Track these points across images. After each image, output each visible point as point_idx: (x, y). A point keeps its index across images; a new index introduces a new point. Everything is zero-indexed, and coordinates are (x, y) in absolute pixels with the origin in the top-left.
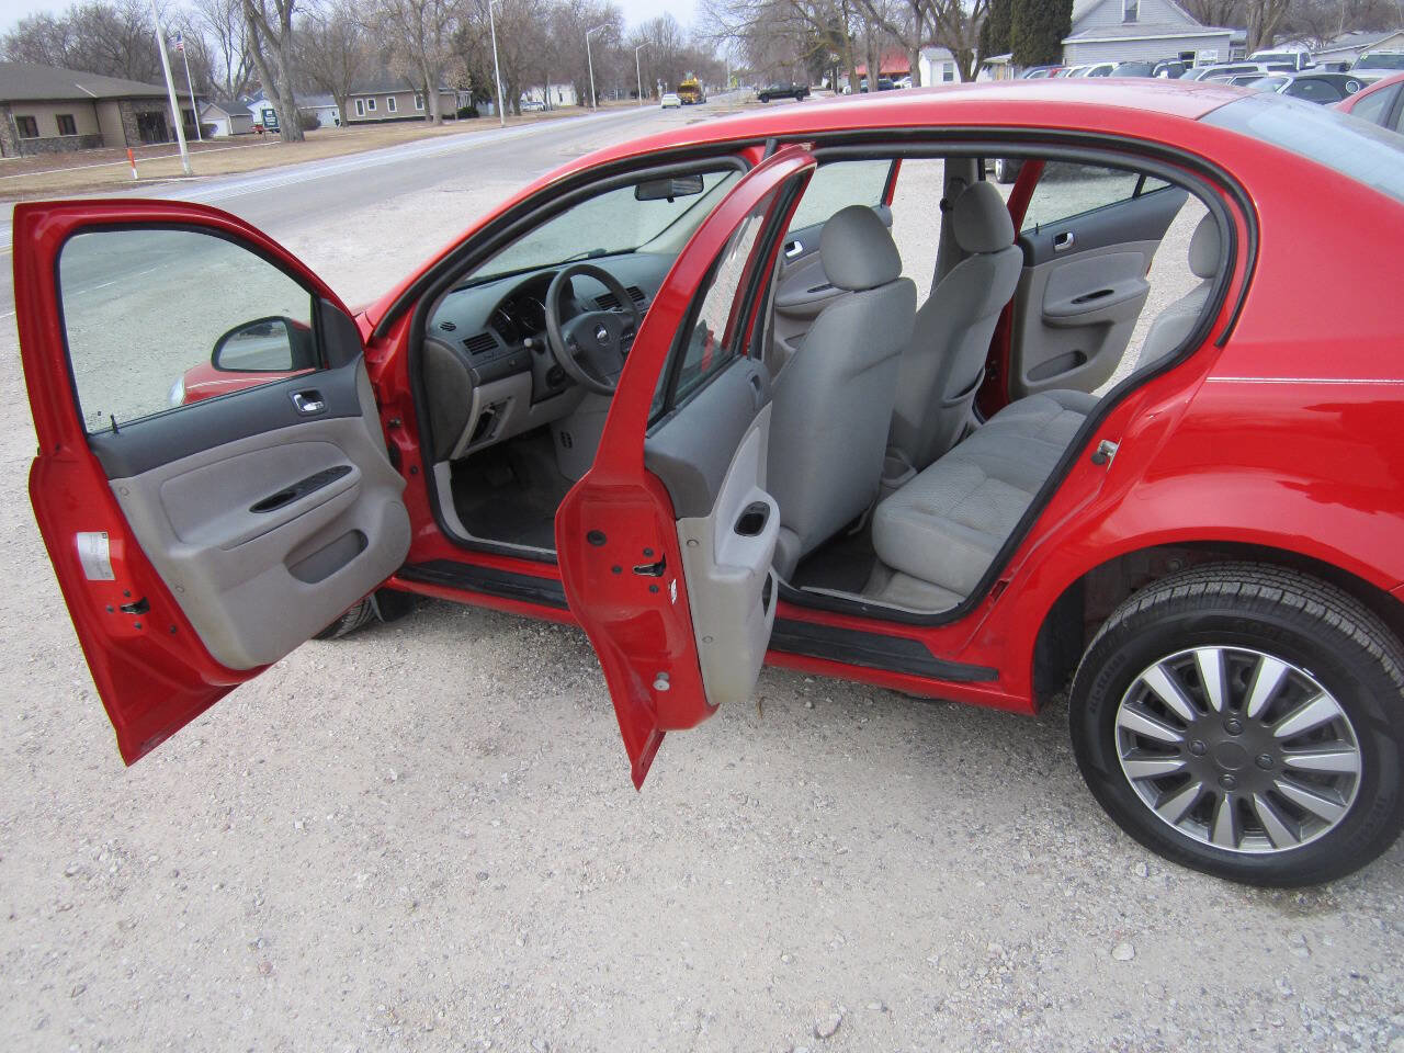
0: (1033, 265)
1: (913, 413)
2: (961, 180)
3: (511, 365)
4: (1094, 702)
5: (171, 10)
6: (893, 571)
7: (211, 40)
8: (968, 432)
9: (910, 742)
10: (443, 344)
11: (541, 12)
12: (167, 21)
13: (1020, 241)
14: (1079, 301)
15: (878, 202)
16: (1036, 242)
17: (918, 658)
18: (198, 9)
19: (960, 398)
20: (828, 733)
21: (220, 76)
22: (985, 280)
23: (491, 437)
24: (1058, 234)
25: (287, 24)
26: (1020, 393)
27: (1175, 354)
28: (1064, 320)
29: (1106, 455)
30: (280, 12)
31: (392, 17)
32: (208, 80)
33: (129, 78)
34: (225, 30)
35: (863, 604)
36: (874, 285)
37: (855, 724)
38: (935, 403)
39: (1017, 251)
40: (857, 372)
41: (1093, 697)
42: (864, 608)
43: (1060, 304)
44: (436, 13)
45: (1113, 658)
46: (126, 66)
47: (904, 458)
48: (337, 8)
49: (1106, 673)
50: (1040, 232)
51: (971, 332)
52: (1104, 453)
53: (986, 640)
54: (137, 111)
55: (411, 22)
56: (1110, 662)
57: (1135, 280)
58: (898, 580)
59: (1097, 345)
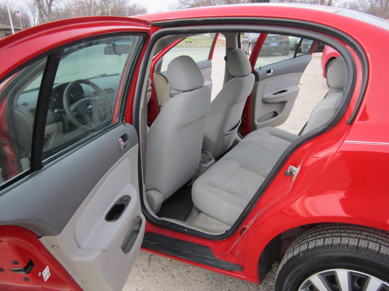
0: (259, 81)
1: (213, 137)
2: (232, 49)
3: (52, 120)
4: (287, 287)
5: (17, 5)
6: (200, 212)
7: (29, 14)
8: (236, 143)
9: (208, 279)
10: (20, 111)
11: (125, 8)
12: (16, 8)
13: (254, 72)
14: (275, 94)
15: (207, 59)
16: (260, 73)
17: (208, 257)
18: (25, 5)
19: (231, 132)
20: (175, 274)
21: (32, 24)
22: (240, 87)
23: (48, 147)
24: (268, 70)
25: (50, 9)
26: (254, 128)
27: (325, 127)
28: (270, 101)
29: (292, 174)
30: (48, 6)
31: (82, 8)
32: (29, 25)
33: (4, 24)
34: (34, 11)
35: (185, 228)
36: (191, 89)
37: (187, 269)
38: (221, 134)
39: (253, 76)
40: (185, 126)
41: (286, 285)
42: (186, 230)
43: (269, 95)
44: (94, 7)
45: (296, 269)
46: (3, 20)
47: (210, 155)
48: (65, 6)
49: (292, 275)
50: (261, 69)
51: (235, 106)
52: (291, 173)
53: (237, 254)
54: (5, 33)
55: (86, 10)
56: (294, 271)
57: (294, 87)
58: (201, 216)
59: (282, 109)
